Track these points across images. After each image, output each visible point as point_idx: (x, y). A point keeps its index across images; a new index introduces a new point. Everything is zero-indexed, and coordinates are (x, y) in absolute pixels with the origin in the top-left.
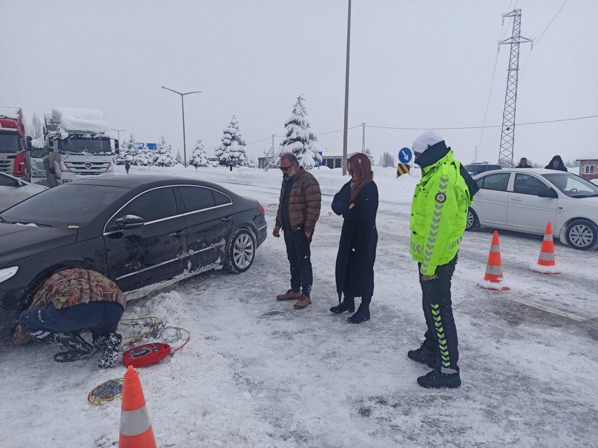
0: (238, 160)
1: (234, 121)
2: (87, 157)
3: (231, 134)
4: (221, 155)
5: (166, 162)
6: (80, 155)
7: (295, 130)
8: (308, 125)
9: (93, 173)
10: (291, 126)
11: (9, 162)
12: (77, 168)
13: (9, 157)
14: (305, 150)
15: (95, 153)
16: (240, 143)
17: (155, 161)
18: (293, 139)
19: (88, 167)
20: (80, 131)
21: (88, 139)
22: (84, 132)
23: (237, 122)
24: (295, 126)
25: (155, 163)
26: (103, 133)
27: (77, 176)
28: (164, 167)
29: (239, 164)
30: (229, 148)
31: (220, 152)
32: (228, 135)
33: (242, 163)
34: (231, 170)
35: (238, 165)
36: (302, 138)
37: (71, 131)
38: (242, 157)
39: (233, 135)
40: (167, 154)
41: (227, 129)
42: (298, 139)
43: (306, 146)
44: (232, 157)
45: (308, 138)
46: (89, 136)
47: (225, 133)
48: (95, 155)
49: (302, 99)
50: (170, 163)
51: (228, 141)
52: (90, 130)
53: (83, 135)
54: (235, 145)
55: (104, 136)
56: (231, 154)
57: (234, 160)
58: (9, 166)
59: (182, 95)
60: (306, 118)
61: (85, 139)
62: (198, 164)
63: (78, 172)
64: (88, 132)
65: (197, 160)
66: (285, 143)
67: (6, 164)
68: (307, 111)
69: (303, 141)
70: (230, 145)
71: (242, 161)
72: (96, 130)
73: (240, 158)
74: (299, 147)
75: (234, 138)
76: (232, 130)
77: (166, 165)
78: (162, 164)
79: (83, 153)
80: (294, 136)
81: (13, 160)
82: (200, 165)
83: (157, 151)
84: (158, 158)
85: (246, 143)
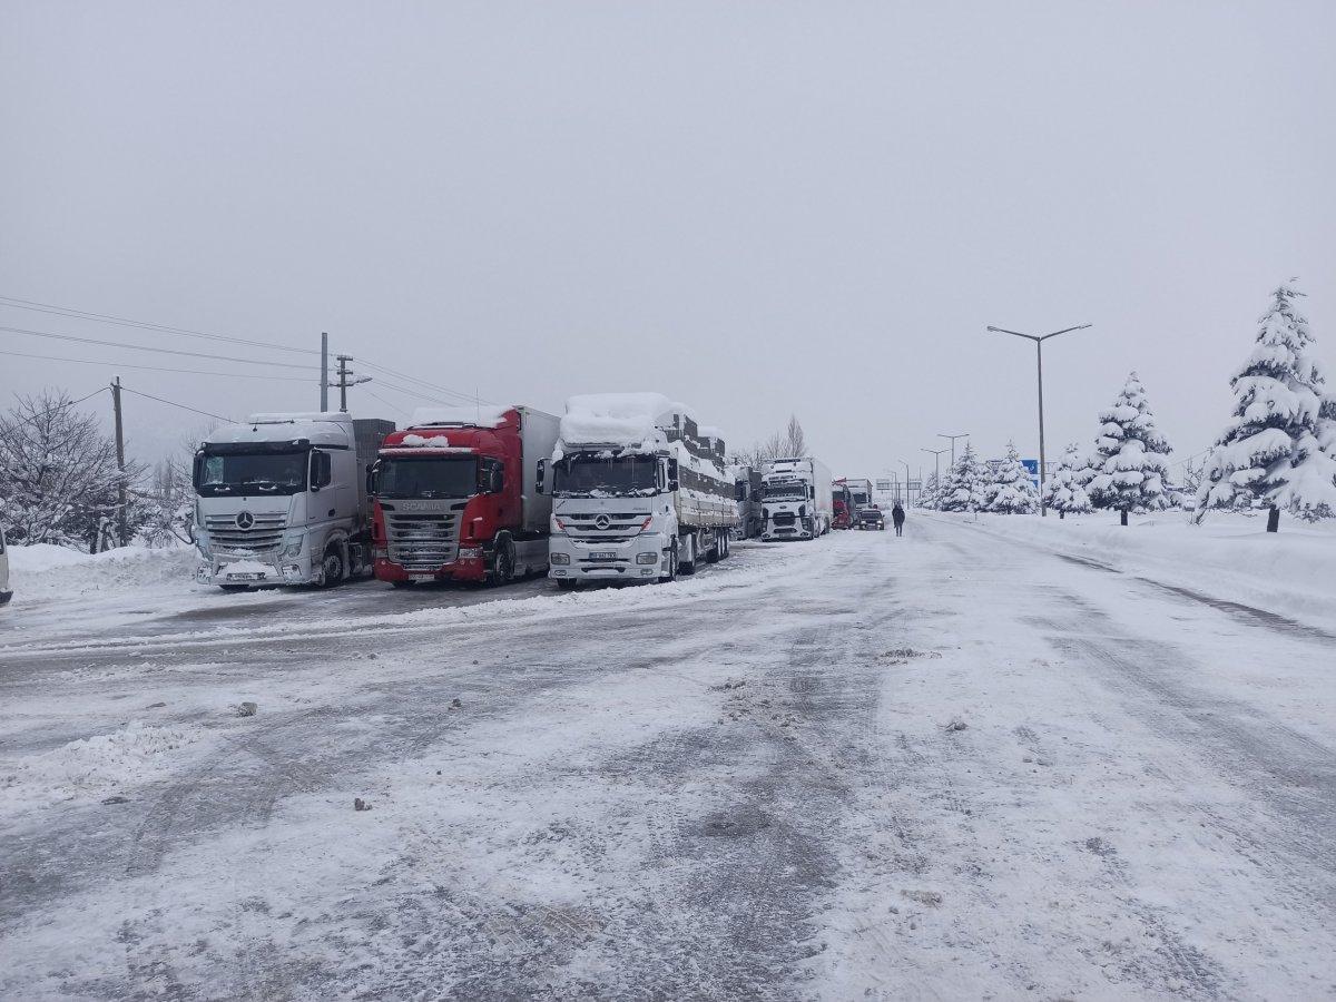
0: (1138, 492)
1: (1132, 387)
2: (602, 503)
3: (1120, 424)
4: (1090, 480)
5: (1015, 502)
6: (587, 497)
7: (1261, 395)
8: (1314, 374)
9: (612, 539)
10: (1247, 382)
11: (452, 516)
12: (579, 527)
13: (454, 507)
14: (1302, 457)
15: (618, 493)
16: (1150, 446)
17: (991, 500)
18: (1253, 424)
19: (602, 524)
20: (590, 445)
21: (606, 460)
22: (599, 445)
23: (1142, 390)
24: (1264, 381)
25: (991, 506)
26: (639, 446)
27: (580, 545)
28: (1013, 514)
29: (1145, 505)
30: (1111, 462)
31: (1089, 472)
32: (1113, 428)
33: (1154, 502)
34: (1124, 522)
35: (1140, 509)
36: (1286, 415)
37: (574, 446)
38: (1154, 485)
39: (1126, 426)
40: (1018, 484)
41: (1109, 411)
42: (1275, 421)
43: (1308, 441)
44: (1122, 487)
45: (1314, 416)
46: (608, 454)
47: (1105, 421)
48: (618, 496)
49: (1291, 294)
50: (1028, 504)
51: (1112, 444)
52: (612, 439)
53: (595, 452)
54: (1133, 453)
55: (640, 451)
56: (1119, 477)
57: (1126, 493)
58: (451, 525)
59: (1038, 339)
60: (1310, 355)
61: (599, 460)
62: (1066, 505)
63: (581, 537)
64: (607, 445)
65: (1064, 494)
66: (1232, 436)
67: (447, 522)
68: (1312, 328)
69: (1294, 428)
70: (1116, 452)
71: (1153, 495)
72: (624, 440)
73: (1148, 489)
74: (1275, 447)
75: (1130, 434)
76: (1126, 412)
77: (1019, 510)
78: (1006, 508)
79: (593, 493)
80: (1258, 411)
81: (459, 513)
82: (1071, 509)
83: (996, 478)
84: (996, 494)
85: (1170, 444)
